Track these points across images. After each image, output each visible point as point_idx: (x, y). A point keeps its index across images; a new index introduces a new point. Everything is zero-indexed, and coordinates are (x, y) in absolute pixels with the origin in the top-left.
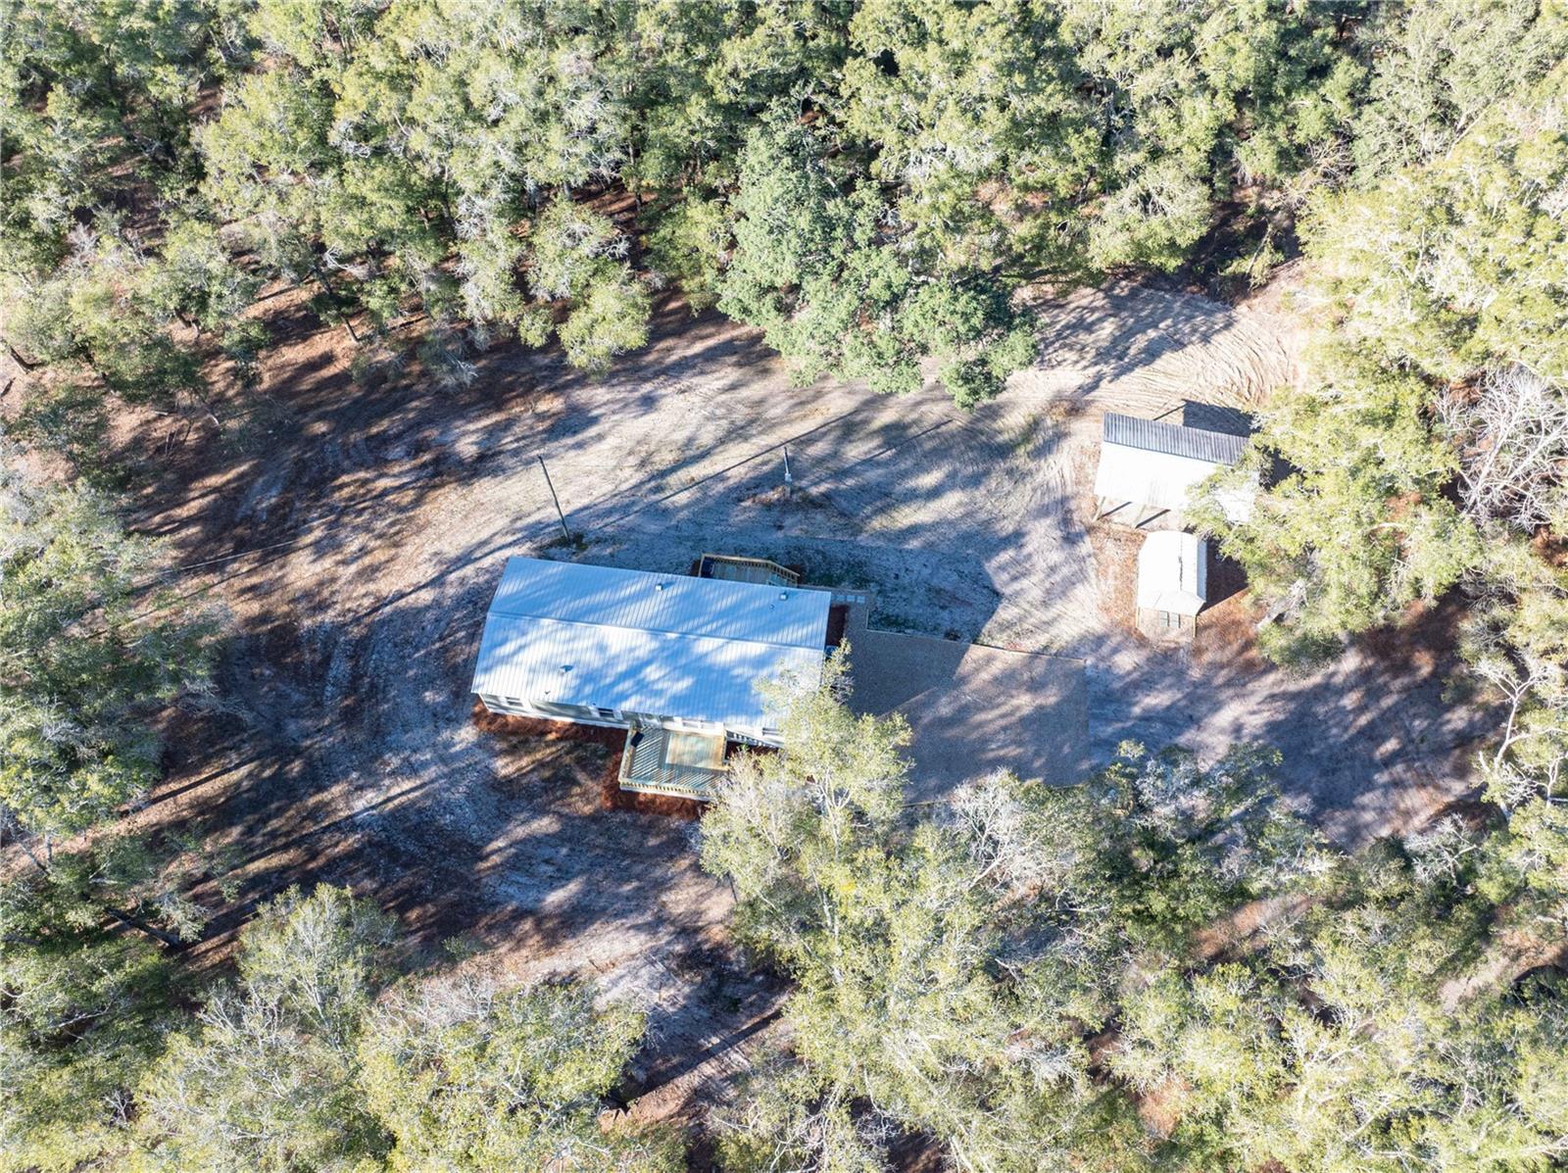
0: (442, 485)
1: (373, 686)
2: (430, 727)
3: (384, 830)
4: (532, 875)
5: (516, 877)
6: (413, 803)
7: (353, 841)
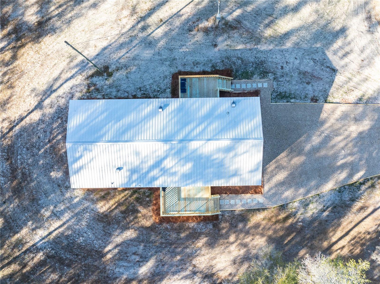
0: (23, 46)
1: (23, 174)
2: (58, 193)
3: (53, 249)
4: (129, 262)
5: (122, 263)
6: (62, 234)
7: (40, 256)
